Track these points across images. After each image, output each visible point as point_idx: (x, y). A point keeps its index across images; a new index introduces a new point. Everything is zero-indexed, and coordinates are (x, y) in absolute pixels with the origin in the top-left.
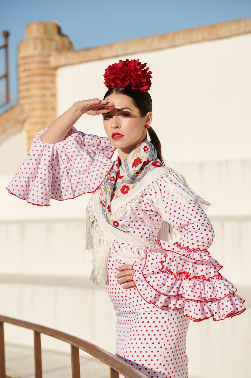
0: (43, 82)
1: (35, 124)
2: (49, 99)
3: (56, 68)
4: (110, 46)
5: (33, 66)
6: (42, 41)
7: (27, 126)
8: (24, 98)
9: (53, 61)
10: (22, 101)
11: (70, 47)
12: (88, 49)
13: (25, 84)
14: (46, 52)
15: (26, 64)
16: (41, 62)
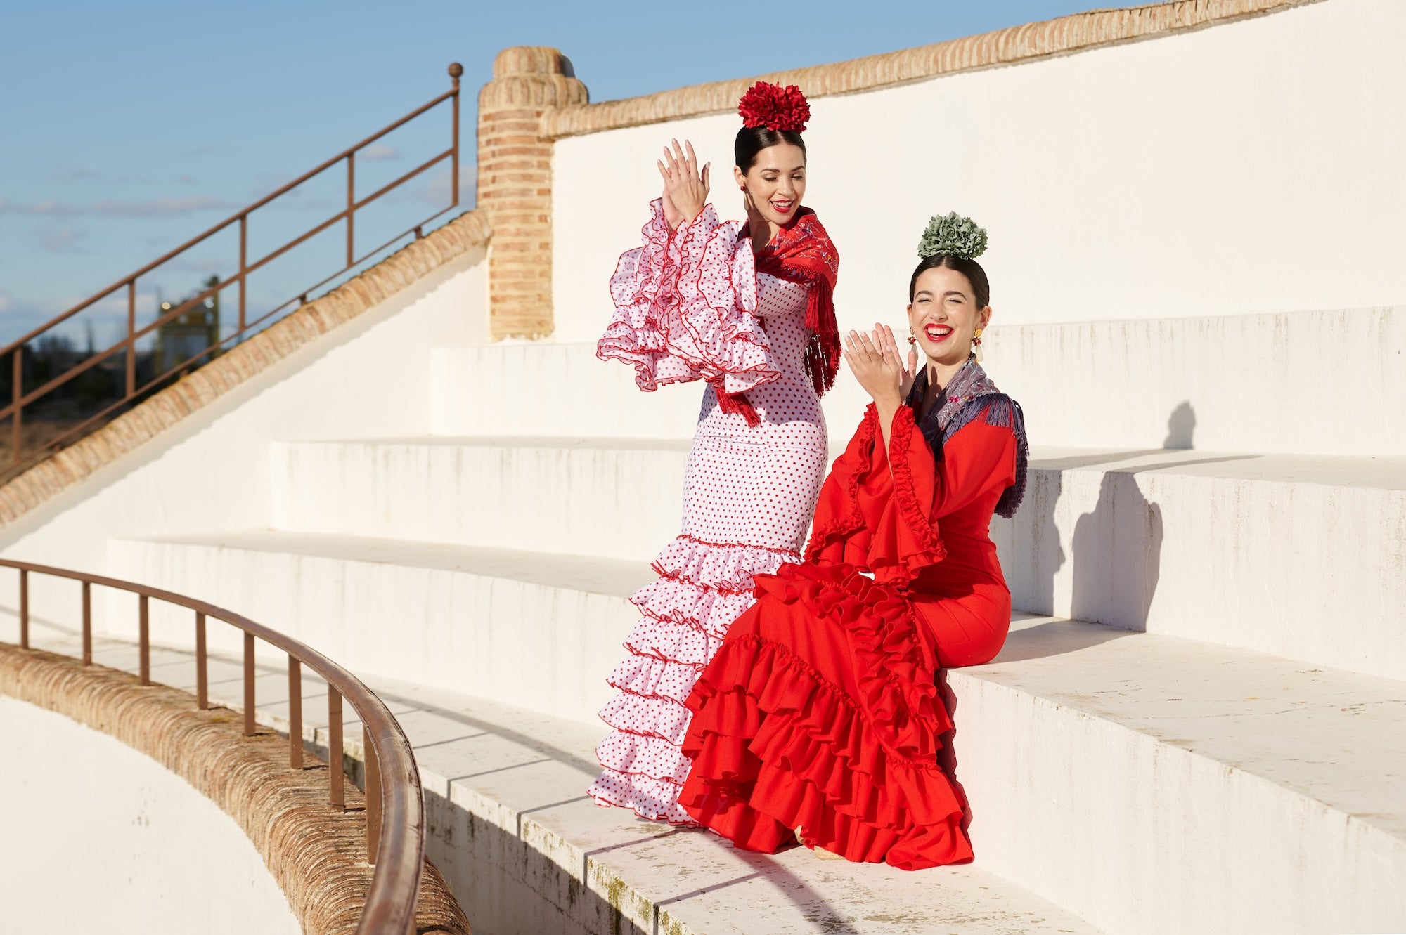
0: (524, 164)
1: (506, 247)
2: (535, 198)
3: (551, 140)
4: (652, 97)
5: (504, 135)
6: (524, 85)
7: (490, 249)
8: (486, 195)
9: (546, 126)
10: (483, 202)
11: (583, 98)
12: (611, 103)
13: (489, 168)
14: (533, 107)
15: (493, 129)
16: (521, 126)
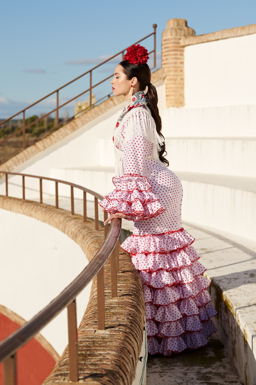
0: (176, 54)
1: (170, 80)
2: (179, 65)
3: (184, 47)
4: (214, 33)
5: (170, 45)
6: (176, 30)
7: (165, 80)
8: (164, 64)
9: (182, 43)
10: (163, 66)
11: (193, 34)
12: (202, 35)
13: (165, 56)
14: (178, 37)
15: (166, 44)
16: (175, 43)
